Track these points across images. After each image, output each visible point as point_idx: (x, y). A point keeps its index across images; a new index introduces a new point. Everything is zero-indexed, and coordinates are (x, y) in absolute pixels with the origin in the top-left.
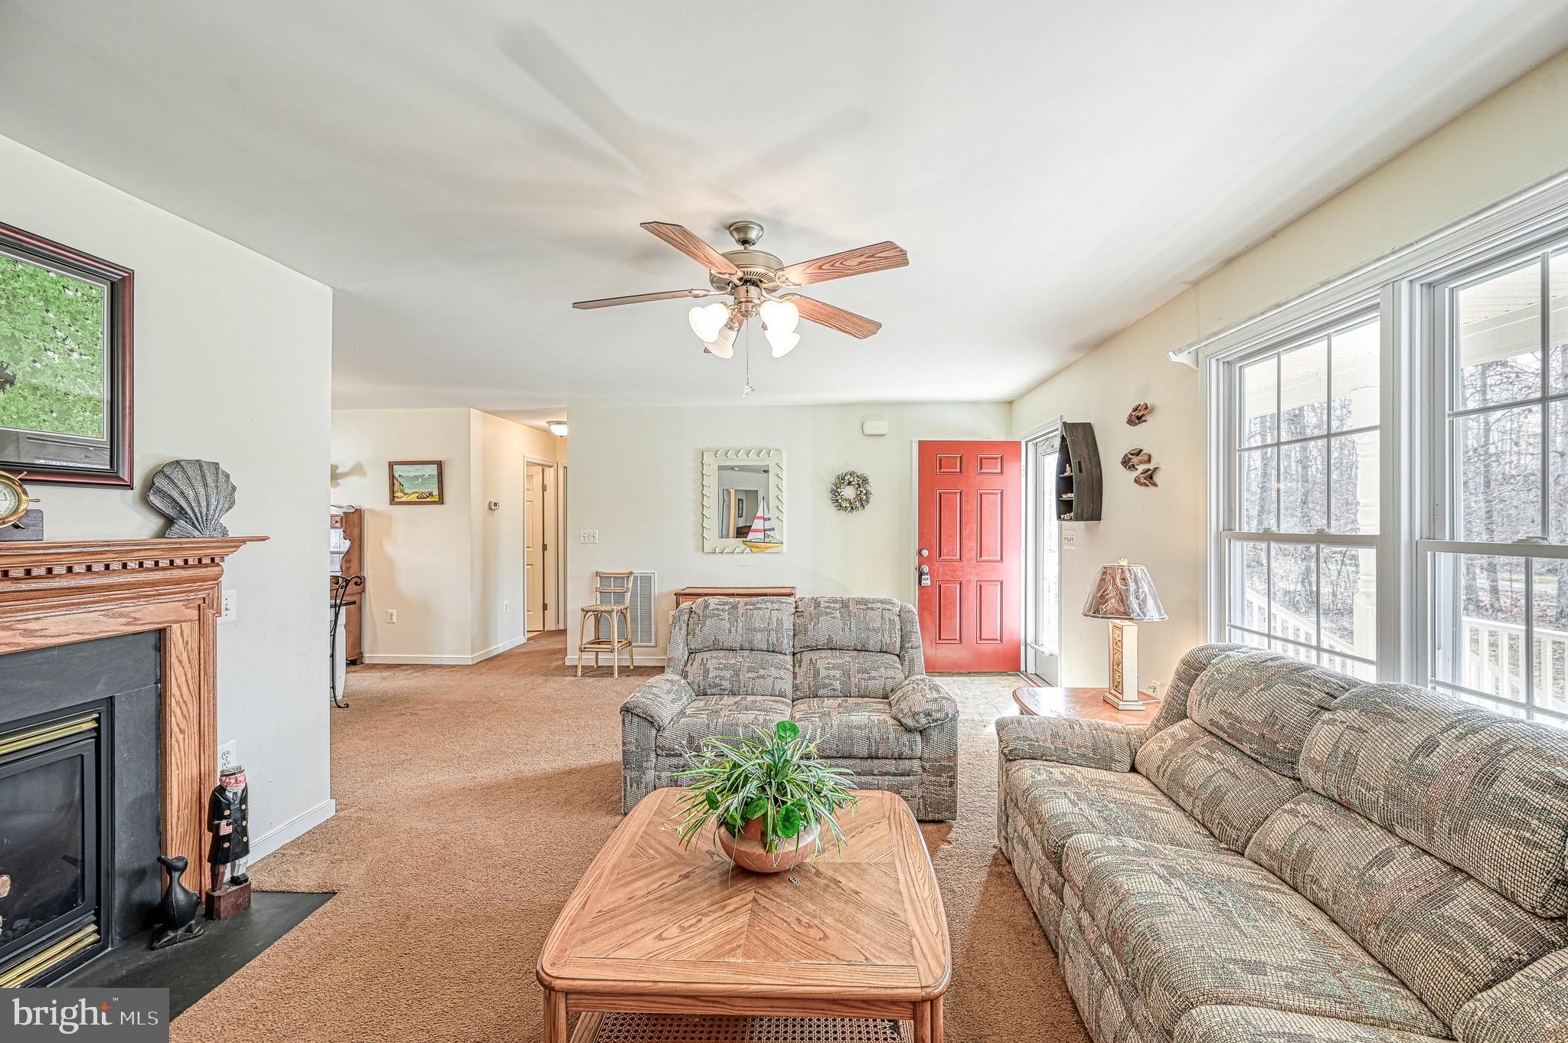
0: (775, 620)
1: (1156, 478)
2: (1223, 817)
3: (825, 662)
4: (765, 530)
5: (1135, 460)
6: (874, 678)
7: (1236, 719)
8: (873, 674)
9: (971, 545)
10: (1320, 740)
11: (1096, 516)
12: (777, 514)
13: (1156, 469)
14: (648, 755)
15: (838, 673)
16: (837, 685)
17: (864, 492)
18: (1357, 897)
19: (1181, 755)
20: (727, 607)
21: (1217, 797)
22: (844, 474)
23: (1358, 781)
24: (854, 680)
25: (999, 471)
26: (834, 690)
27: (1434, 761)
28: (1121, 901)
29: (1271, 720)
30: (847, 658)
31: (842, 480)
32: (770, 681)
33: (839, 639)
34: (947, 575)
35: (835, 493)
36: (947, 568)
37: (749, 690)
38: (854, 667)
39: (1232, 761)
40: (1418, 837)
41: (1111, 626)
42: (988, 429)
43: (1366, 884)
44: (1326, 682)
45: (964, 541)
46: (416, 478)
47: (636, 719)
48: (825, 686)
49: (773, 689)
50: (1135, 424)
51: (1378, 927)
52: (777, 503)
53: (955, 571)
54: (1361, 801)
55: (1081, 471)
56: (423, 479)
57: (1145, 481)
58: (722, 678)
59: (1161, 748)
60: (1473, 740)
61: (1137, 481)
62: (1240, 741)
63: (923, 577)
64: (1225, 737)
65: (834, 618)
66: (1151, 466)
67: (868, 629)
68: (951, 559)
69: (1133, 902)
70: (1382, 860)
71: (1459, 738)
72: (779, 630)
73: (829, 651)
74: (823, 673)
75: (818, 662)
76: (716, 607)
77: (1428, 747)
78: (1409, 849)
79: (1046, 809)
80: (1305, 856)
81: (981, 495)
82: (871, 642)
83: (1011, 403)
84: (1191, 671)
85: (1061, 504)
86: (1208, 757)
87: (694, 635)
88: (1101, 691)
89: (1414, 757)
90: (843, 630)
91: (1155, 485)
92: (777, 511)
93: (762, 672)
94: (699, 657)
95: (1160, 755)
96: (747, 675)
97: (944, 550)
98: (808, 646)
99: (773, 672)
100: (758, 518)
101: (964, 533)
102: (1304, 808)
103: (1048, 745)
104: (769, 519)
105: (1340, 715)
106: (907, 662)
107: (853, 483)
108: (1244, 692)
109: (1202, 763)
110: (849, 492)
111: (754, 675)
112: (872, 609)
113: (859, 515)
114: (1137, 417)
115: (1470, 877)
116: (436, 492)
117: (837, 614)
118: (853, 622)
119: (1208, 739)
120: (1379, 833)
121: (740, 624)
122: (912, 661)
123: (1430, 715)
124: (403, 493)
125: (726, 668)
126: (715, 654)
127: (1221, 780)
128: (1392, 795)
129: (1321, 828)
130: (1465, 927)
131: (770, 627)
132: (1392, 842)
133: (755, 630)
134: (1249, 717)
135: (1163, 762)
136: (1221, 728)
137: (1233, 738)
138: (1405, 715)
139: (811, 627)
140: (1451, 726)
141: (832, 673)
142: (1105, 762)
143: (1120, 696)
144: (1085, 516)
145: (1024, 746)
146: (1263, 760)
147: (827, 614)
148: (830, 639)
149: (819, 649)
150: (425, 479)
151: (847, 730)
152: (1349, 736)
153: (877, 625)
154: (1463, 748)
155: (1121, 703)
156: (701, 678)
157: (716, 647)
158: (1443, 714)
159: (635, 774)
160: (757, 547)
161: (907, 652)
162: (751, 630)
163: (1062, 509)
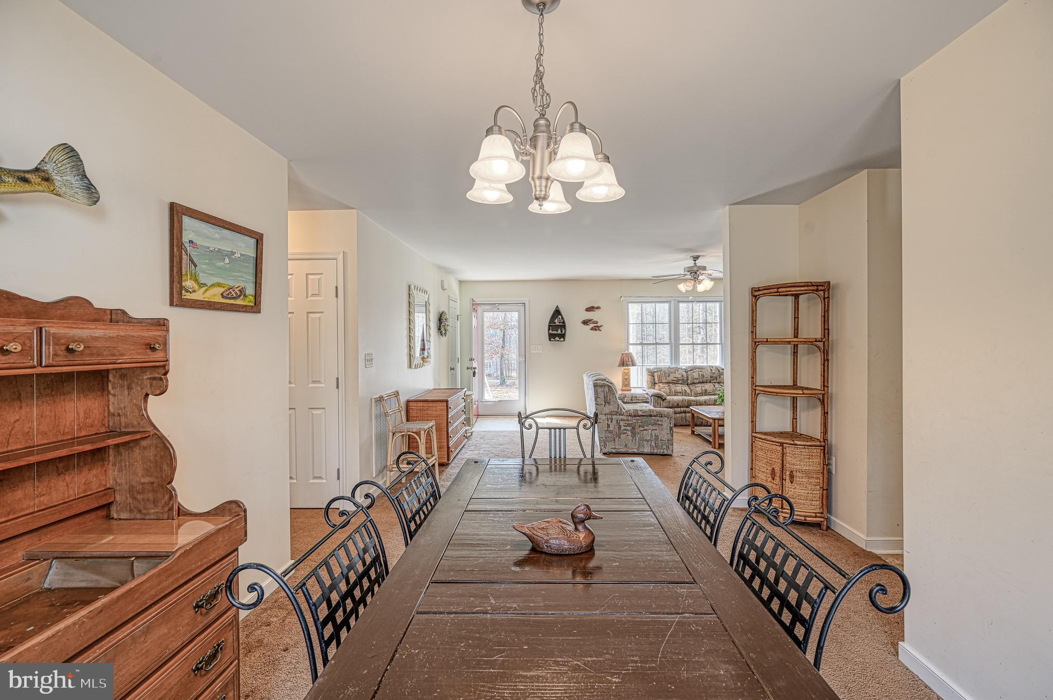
5: (590, 322)
13: (602, 326)
41: (622, 369)
46: (221, 254)
50: (588, 311)
56: (231, 260)
57: (597, 329)
61: (591, 329)
66: (599, 325)
84: (652, 374)
91: (600, 330)
114: (592, 310)
116: (250, 291)
124: (196, 281)
150: (236, 259)
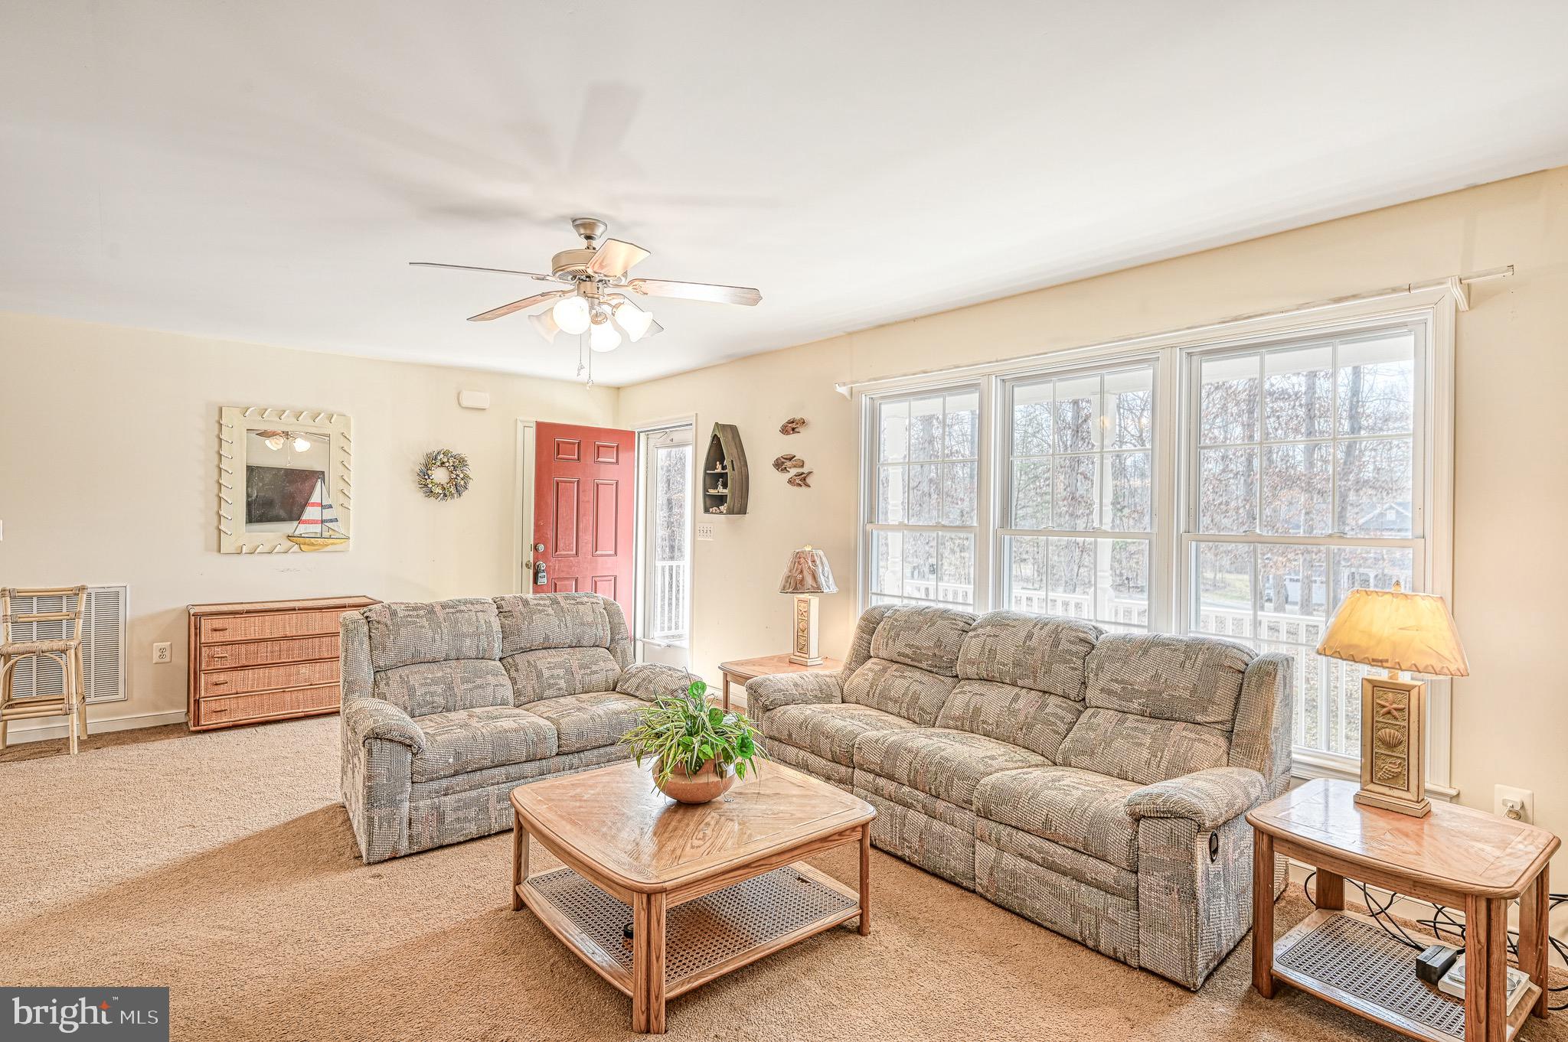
0: (483, 622)
1: (808, 481)
2: (921, 709)
3: (545, 661)
4: (322, 522)
5: (788, 464)
6: (596, 672)
7: (917, 648)
8: (594, 668)
9: (587, 538)
10: (972, 647)
11: (743, 511)
12: (342, 499)
13: (810, 473)
14: (403, 785)
15: (561, 672)
16: (562, 683)
17: (462, 476)
18: (1009, 720)
19: (883, 680)
20: (422, 612)
21: (916, 698)
22: (436, 452)
23: (998, 663)
24: (578, 677)
25: (614, 460)
26: (559, 689)
27: (1034, 643)
28: (917, 754)
29: (939, 644)
30: (564, 655)
31: (432, 461)
32: (490, 689)
33: (555, 639)
34: (562, 571)
35: (424, 475)
36: (562, 564)
37: (467, 703)
38: (575, 664)
39: (917, 675)
40: (1029, 682)
41: (796, 601)
42: (595, 415)
43: (1013, 713)
44: (962, 616)
45: (580, 534)
47: (387, 745)
48: (550, 686)
49: (494, 697)
50: (788, 434)
51: (1022, 729)
52: (342, 486)
53: (571, 567)
54: (1000, 674)
55: (733, 470)
57: (800, 482)
58: (432, 694)
59: (866, 680)
60: (1047, 628)
61: (790, 482)
62: (920, 661)
63: (540, 575)
64: (909, 661)
65: (548, 615)
66: (805, 470)
67: (583, 624)
68: (567, 554)
69: (924, 751)
70: (1016, 698)
71: (1041, 629)
72: (489, 634)
73: (544, 651)
74: (546, 674)
75: (538, 663)
76: (407, 613)
77: (1030, 636)
78: (1024, 690)
79: (827, 728)
80: (977, 711)
81: (598, 485)
82: (586, 637)
83: (619, 388)
84: (870, 625)
85: (707, 499)
86: (901, 677)
87: (384, 649)
88: (788, 655)
89: (1025, 642)
90: (559, 626)
91: (808, 486)
92: (341, 495)
93: (479, 681)
94: (394, 676)
95: (867, 684)
96: (463, 687)
97: (561, 544)
98: (521, 648)
99: (490, 679)
100: (314, 505)
101: (581, 526)
102: (967, 688)
103: (795, 692)
104: (330, 507)
105: (980, 631)
106: (619, 654)
107: (447, 464)
108: (919, 630)
109: (898, 681)
110: (440, 475)
111: (470, 686)
112: (582, 603)
113: (454, 504)
114: (791, 427)
115: (1051, 693)
117: (550, 611)
118: (568, 618)
119: (895, 666)
120: (1010, 688)
121: (445, 631)
122: (624, 652)
123: (1026, 621)
125: (435, 682)
126: (415, 668)
127: (916, 687)
128: (1017, 664)
129: (981, 695)
130: (1055, 715)
131: (480, 630)
132: (1017, 690)
133: (465, 635)
134: (926, 644)
135: (871, 688)
136: (907, 656)
137: (915, 661)
138: (1014, 623)
139: (524, 627)
140: (1036, 625)
141: (556, 672)
142: (828, 699)
143: (807, 656)
144: (735, 510)
145: (780, 696)
146: (935, 670)
147: (540, 611)
148: (547, 638)
149: (532, 650)
151: (615, 717)
152: (990, 640)
153: (590, 619)
154: (1044, 632)
155: (809, 660)
156: (406, 697)
157: (417, 661)
158: (1031, 620)
159: (384, 812)
160: (313, 544)
161: (618, 644)
162: (459, 636)
163: (708, 503)
